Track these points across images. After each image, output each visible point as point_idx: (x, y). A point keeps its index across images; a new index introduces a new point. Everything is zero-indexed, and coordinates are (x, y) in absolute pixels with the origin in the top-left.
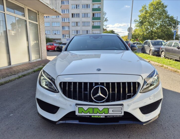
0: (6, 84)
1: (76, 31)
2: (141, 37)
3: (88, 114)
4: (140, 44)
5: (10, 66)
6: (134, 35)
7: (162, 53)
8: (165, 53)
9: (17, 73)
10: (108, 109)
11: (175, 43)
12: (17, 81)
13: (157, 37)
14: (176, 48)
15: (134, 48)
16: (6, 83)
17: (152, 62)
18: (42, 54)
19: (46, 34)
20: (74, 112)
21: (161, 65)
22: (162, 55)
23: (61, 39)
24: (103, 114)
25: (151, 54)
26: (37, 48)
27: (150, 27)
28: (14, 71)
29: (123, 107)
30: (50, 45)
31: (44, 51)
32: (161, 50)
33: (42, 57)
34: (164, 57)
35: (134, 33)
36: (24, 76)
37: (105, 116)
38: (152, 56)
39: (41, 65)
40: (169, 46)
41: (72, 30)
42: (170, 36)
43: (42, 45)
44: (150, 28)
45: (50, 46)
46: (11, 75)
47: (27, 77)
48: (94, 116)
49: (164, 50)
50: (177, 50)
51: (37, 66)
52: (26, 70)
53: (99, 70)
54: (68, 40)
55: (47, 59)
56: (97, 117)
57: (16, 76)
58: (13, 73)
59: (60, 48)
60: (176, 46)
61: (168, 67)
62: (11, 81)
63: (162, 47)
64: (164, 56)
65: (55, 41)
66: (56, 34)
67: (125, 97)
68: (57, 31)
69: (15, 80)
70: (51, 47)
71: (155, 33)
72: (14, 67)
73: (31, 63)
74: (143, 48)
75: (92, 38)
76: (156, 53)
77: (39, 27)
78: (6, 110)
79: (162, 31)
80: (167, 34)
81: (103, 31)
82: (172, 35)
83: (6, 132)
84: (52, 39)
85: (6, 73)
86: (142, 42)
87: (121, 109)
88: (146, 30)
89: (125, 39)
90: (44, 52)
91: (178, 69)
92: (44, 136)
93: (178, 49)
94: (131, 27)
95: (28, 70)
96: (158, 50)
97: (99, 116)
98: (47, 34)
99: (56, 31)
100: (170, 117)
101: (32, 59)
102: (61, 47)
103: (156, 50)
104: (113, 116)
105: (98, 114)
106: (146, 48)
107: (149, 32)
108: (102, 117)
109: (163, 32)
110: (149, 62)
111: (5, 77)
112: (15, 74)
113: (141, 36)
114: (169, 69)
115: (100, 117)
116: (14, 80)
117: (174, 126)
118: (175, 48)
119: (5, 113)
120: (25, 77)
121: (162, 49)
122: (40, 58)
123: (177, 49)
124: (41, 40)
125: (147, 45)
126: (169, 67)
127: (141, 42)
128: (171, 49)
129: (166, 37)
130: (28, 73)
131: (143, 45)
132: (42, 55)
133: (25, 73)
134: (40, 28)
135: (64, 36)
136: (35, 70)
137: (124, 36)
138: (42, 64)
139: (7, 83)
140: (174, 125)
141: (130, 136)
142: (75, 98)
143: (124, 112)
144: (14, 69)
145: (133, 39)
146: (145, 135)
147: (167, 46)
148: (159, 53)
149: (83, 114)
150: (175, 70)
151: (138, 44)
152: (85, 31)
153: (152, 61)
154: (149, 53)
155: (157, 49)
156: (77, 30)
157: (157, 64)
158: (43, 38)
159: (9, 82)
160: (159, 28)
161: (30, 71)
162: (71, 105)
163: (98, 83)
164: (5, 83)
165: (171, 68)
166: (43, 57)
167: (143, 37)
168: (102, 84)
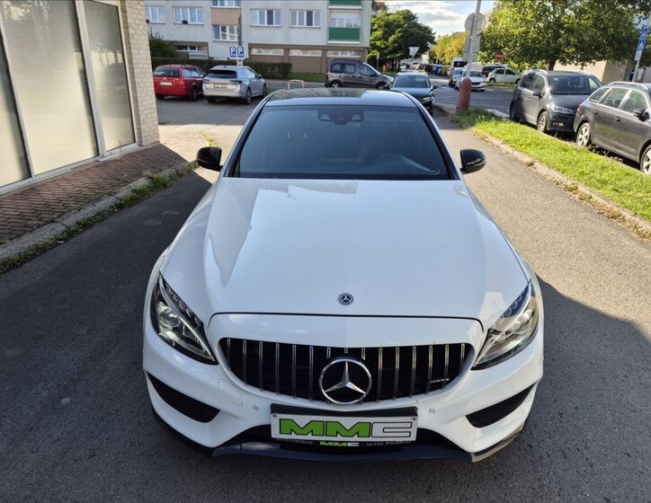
0: (28, 265)
1: (266, 12)
2: (514, 46)
3: (310, 437)
4: (509, 72)
5: (30, 180)
6: (487, 36)
7: (584, 129)
8: (592, 127)
9: (59, 216)
10: (371, 425)
11: (632, 95)
12: (65, 251)
13: (575, 46)
14: (631, 116)
15: (473, 163)
16: (26, 258)
17: (541, 169)
18: (143, 126)
19: (148, 21)
20: (267, 428)
21: (569, 183)
22: (580, 136)
23: (207, 43)
24: (355, 438)
25: (543, 127)
26: (118, 88)
27: (554, 5)
28: (47, 205)
29: (414, 419)
30: (168, 75)
31: (146, 112)
32: (579, 117)
33: (140, 137)
34: (588, 145)
35: (489, 29)
36: (85, 225)
37: (360, 443)
38: (547, 136)
39: (139, 175)
40: (610, 104)
41: (251, 9)
42: (625, 45)
43: (138, 90)
44: (552, 9)
45: (168, 81)
46: (39, 226)
47: (96, 231)
48: (327, 442)
49: (591, 117)
50: (637, 123)
51: (126, 182)
52: (90, 201)
53: (346, 299)
54: (234, 53)
55: (162, 142)
56: (336, 444)
57: (59, 228)
58: (47, 217)
59: (213, 154)
60: (637, 106)
61: (593, 196)
62: (41, 250)
63: (587, 102)
64: (586, 142)
65: (184, 51)
66: (189, 22)
67: (423, 388)
68: (192, 8)
69: (54, 245)
70: (170, 84)
71: (570, 31)
72: (44, 184)
73: (105, 164)
74: (516, 98)
75: (329, 118)
76: (561, 124)
77: (125, 18)
78: (46, 380)
79: (595, 26)
80: (613, 36)
81: (374, 13)
82: (632, 40)
83: (59, 468)
84: (172, 42)
85: (22, 216)
86: (516, 66)
87: (409, 425)
88: (538, 18)
89: (453, 47)
90: (149, 116)
91: (627, 207)
92: (176, 482)
93: (640, 122)
94: (481, 12)
95: (98, 200)
96: (571, 111)
97: (341, 442)
98: (151, 21)
99: (188, 9)
100: (561, 415)
101: (107, 149)
102: (215, 153)
103: (563, 112)
104: (385, 442)
105: (339, 438)
106: (526, 99)
107: (548, 27)
108: (349, 445)
109: (600, 30)
110: (531, 164)
111: (19, 236)
112: (52, 221)
113: (516, 42)
114: (594, 204)
115: (344, 445)
116: (51, 245)
117: (567, 452)
118: (628, 116)
119: (45, 394)
120: (88, 234)
121: (584, 110)
122: (135, 142)
123: (637, 120)
124: (136, 71)
125: (532, 92)
126: (595, 198)
127: (512, 63)
128: (617, 115)
129: (609, 49)
130: (98, 214)
131: (519, 88)
132: (139, 129)
133: (89, 211)
134: (129, 20)
135: (218, 29)
136: (121, 199)
137: (450, 34)
138: (145, 173)
139: (30, 260)
140: (568, 446)
141: (430, 487)
142: (268, 386)
143: (418, 429)
144: (47, 195)
145: (485, 54)
146: (476, 482)
147: (602, 102)
148: (571, 126)
149: (293, 436)
150: (616, 209)
151: (500, 72)
152: (301, 14)
153: (541, 161)
154: (535, 124)
155: (565, 111)
156: (270, 8)
157: (558, 176)
158: (142, 61)
159: (34, 256)
160: (585, 12)
161: (105, 203)
162: (256, 408)
163: (343, 349)
164: (25, 262)
165: (601, 201)
166: (146, 137)
167: (522, 45)
168: (355, 352)
